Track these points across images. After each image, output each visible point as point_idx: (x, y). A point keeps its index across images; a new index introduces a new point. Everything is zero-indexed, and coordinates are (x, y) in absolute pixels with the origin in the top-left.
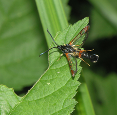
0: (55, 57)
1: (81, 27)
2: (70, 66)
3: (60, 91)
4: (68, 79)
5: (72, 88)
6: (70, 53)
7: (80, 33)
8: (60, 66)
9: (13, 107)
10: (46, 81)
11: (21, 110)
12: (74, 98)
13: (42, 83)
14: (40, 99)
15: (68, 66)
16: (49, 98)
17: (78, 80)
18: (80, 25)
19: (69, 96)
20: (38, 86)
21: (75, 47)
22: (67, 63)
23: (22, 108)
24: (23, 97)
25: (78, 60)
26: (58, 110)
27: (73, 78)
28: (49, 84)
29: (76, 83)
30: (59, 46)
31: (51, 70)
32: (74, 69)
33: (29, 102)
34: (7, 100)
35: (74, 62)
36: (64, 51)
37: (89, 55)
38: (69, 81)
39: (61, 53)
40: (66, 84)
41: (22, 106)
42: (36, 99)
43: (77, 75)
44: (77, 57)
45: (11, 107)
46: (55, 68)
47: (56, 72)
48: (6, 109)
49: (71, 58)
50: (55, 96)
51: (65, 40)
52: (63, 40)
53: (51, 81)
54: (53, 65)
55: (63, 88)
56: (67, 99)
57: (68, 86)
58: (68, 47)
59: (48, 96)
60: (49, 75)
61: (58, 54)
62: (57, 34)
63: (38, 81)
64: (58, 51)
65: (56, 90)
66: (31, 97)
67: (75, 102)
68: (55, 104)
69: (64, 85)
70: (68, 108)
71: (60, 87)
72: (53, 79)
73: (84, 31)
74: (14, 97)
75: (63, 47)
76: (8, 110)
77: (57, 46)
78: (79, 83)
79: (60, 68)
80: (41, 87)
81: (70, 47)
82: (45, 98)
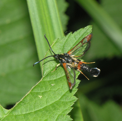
0: (50, 67)
3: (53, 105)
6: (68, 64)
8: (54, 77)
10: (38, 94)
13: (33, 96)
14: (29, 113)
16: (40, 113)
17: (74, 95)
19: (63, 112)
20: (28, 98)
21: (74, 57)
28: (40, 97)
29: (72, 98)
31: (44, 82)
33: (16, 116)
37: (90, 68)
38: (64, 95)
39: (58, 62)
42: (24, 113)
43: (74, 89)
44: (76, 69)
46: (48, 80)
47: (50, 85)
50: (47, 111)
52: (60, 49)
53: (43, 94)
54: (47, 76)
55: (57, 103)
56: (61, 115)
57: (62, 100)
59: (39, 110)
60: (42, 87)
63: (28, 93)
65: (49, 104)
66: (19, 110)
71: (53, 102)
72: (45, 92)
73: (86, 40)
75: (60, 56)
77: (53, 54)
79: (55, 80)
80: (31, 100)
82: (36, 112)
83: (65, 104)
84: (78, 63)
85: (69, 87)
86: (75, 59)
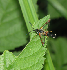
0: (33, 35)
1: (46, 19)
2: (41, 40)
3: (36, 53)
4: (41, 47)
5: (42, 51)
6: (41, 33)
7: (46, 23)
9: (12, 62)
10: (29, 48)
11: (16, 63)
12: (44, 56)
13: (27, 49)
14: (26, 57)
15: (40, 40)
16: (31, 57)
17: (45, 47)
19: (41, 56)
20: (25, 50)
21: (44, 30)
22: (40, 38)
23: (17, 62)
24: (18, 57)
25: (45, 37)
26: (36, 63)
27: (43, 46)
28: (31, 49)
30: (35, 30)
31: (31, 42)
32: (43, 41)
33: (21, 59)
34: (9, 58)
36: (38, 32)
37: (51, 34)
38: (41, 48)
39: (36, 33)
40: (39, 49)
41: (17, 61)
42: (24, 57)
43: (45, 44)
44: (45, 35)
46: (33, 41)
47: (34, 43)
49: (42, 36)
50: (34, 56)
51: (38, 27)
52: (37, 26)
53: (31, 48)
54: (32, 39)
55: (38, 52)
56: (40, 57)
57: (40, 50)
58: (40, 30)
59: (30, 56)
61: (35, 34)
63: (25, 48)
64: (35, 32)
66: (22, 56)
67: (44, 58)
68: (34, 60)
69: (38, 50)
71: (36, 51)
72: (32, 47)
74: (13, 56)
75: (37, 30)
76: (10, 64)
79: (36, 41)
80: (27, 51)
81: (41, 30)
82: (29, 57)
83: (42, 52)
84: (45, 33)
85: (42, 44)
86: (44, 31)
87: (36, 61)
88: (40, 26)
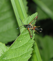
0: (23, 30)
2: (30, 34)
3: (25, 44)
4: (29, 39)
5: (31, 43)
6: (30, 28)
7: (34, 19)
8: (25, 34)
9: (5, 52)
10: (19, 40)
11: (8, 53)
12: (32, 47)
13: (18, 41)
14: (17, 48)
15: (29, 33)
16: (21, 48)
18: (34, 16)
19: (30, 47)
20: (16, 43)
21: (32, 25)
22: (28, 32)
23: (9, 52)
24: (9, 48)
25: (33, 31)
26: (25, 53)
27: (31, 39)
28: (21, 41)
29: (33, 41)
31: (21, 35)
32: (32, 35)
33: (12, 50)
35: (32, 32)
36: (27, 27)
39: (26, 28)
40: (28, 42)
41: (9, 51)
42: (15, 48)
43: (33, 37)
44: (33, 30)
45: (4, 52)
46: (23, 35)
48: (2, 53)
49: (30, 30)
50: (23, 47)
51: (27, 22)
52: (26, 22)
54: (22, 33)
55: (27, 43)
57: (29, 42)
58: (29, 25)
60: (21, 38)
61: (24, 28)
62: (24, 20)
64: (24, 27)
65: (24, 44)
66: (13, 47)
67: (32, 49)
68: (24, 50)
69: (27, 42)
70: (29, 52)
71: (25, 43)
73: (36, 18)
74: (5, 47)
76: (3, 53)
77: (24, 25)
78: (34, 41)
79: (25, 35)
80: (17, 43)
81: (30, 25)
82: (19, 48)
84: (33, 27)
85: (31, 37)
86: (32, 26)
87: (25, 51)
88: (29, 22)
